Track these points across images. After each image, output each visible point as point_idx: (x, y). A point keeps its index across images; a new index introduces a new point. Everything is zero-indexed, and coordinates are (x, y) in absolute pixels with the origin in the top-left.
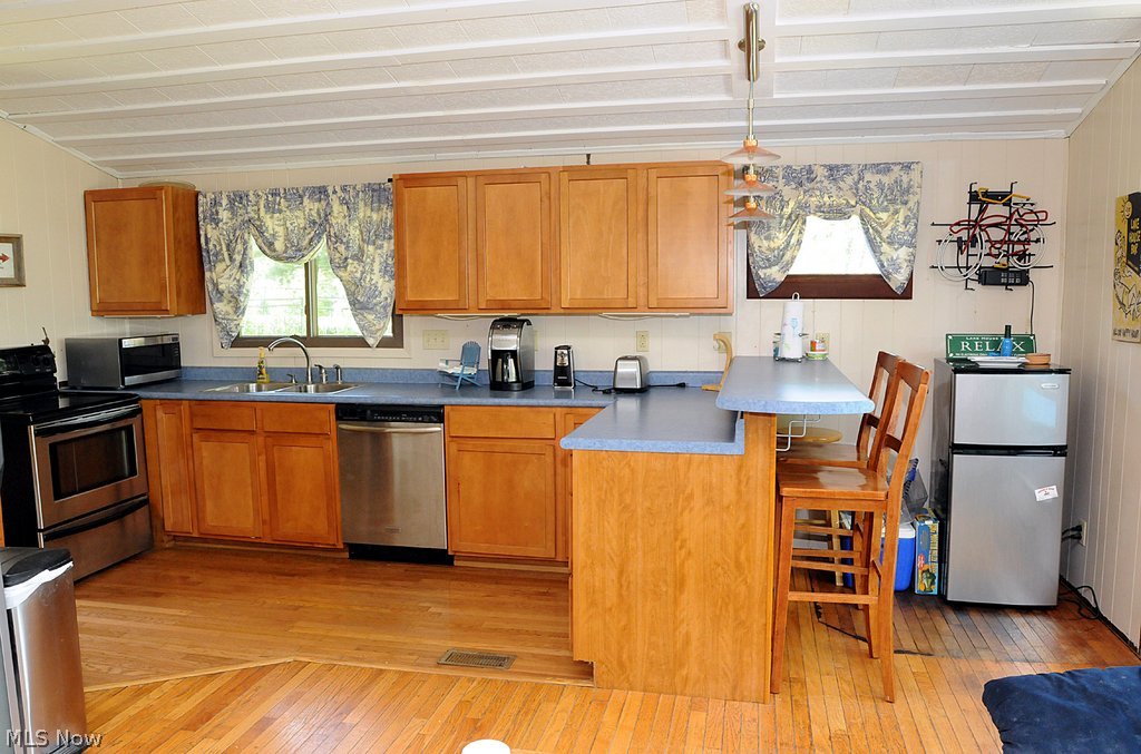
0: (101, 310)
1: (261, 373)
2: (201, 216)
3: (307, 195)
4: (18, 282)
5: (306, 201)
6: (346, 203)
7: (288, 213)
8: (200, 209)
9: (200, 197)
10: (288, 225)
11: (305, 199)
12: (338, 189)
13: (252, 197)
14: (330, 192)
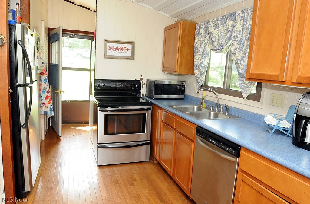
0: (165, 70)
1: (202, 103)
2: (196, 33)
3: (229, 18)
4: (132, 58)
5: (228, 21)
6: (243, 19)
7: (221, 28)
8: (196, 30)
9: (197, 25)
10: (219, 34)
11: (227, 20)
12: (240, 12)
13: (211, 23)
14: (237, 14)
